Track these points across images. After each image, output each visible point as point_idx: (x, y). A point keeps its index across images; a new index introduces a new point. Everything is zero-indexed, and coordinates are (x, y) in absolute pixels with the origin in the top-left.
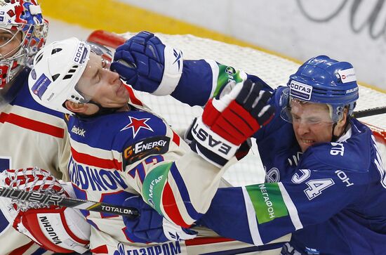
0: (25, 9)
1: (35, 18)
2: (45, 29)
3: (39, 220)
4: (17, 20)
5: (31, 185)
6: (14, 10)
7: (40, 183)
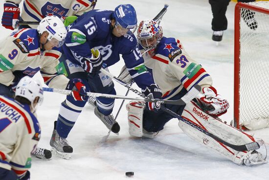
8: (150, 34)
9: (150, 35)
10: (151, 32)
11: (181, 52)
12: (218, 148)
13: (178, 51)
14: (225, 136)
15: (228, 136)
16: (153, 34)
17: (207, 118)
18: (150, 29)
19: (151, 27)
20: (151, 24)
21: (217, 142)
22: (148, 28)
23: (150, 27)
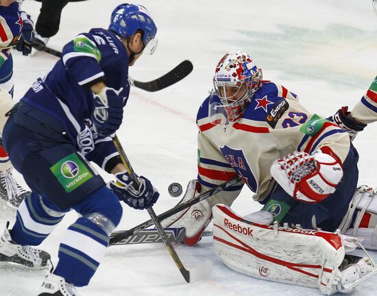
0: (243, 68)
1: (251, 71)
2: (260, 74)
3: (309, 183)
4: (239, 78)
5: (297, 163)
6: (236, 72)
7: (302, 160)
8: (232, 78)
9: (232, 80)
10: (234, 75)
11: (287, 106)
12: (289, 276)
13: (281, 105)
14: (291, 251)
15: (296, 250)
16: (238, 80)
17: (249, 232)
18: (234, 70)
19: (238, 67)
20: (241, 61)
21: (282, 266)
22: (231, 67)
23: (235, 66)
